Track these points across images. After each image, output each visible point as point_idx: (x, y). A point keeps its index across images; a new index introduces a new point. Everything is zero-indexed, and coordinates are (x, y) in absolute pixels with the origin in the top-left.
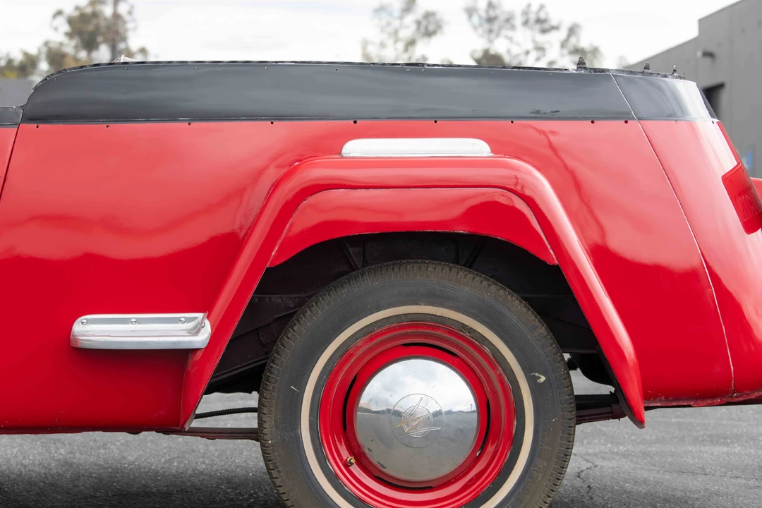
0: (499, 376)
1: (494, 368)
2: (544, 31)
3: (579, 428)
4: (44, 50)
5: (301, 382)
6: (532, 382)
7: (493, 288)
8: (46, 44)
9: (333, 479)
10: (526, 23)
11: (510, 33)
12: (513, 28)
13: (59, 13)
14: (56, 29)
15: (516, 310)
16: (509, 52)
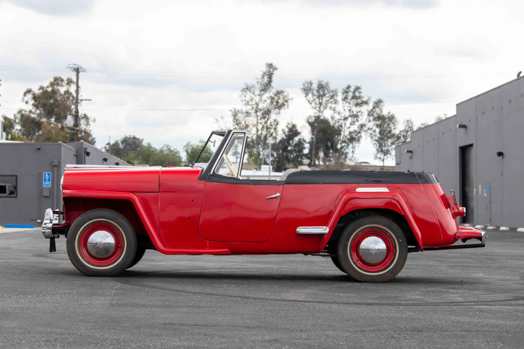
0: (391, 240)
1: (390, 239)
2: (357, 105)
3: (408, 254)
4: (19, 116)
5: (348, 241)
6: (398, 241)
7: (390, 221)
8: (20, 112)
9: (355, 263)
10: (345, 99)
11: (334, 106)
12: (336, 102)
13: (29, 91)
14: (27, 102)
15: (395, 226)
16: (333, 118)
